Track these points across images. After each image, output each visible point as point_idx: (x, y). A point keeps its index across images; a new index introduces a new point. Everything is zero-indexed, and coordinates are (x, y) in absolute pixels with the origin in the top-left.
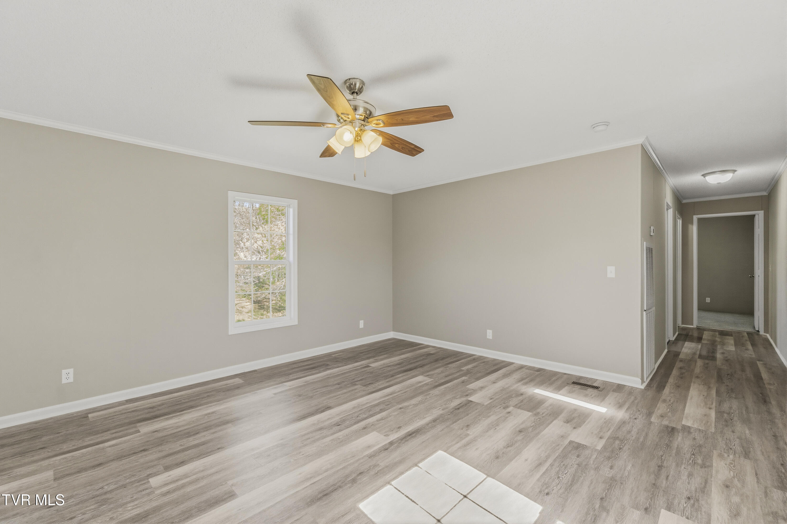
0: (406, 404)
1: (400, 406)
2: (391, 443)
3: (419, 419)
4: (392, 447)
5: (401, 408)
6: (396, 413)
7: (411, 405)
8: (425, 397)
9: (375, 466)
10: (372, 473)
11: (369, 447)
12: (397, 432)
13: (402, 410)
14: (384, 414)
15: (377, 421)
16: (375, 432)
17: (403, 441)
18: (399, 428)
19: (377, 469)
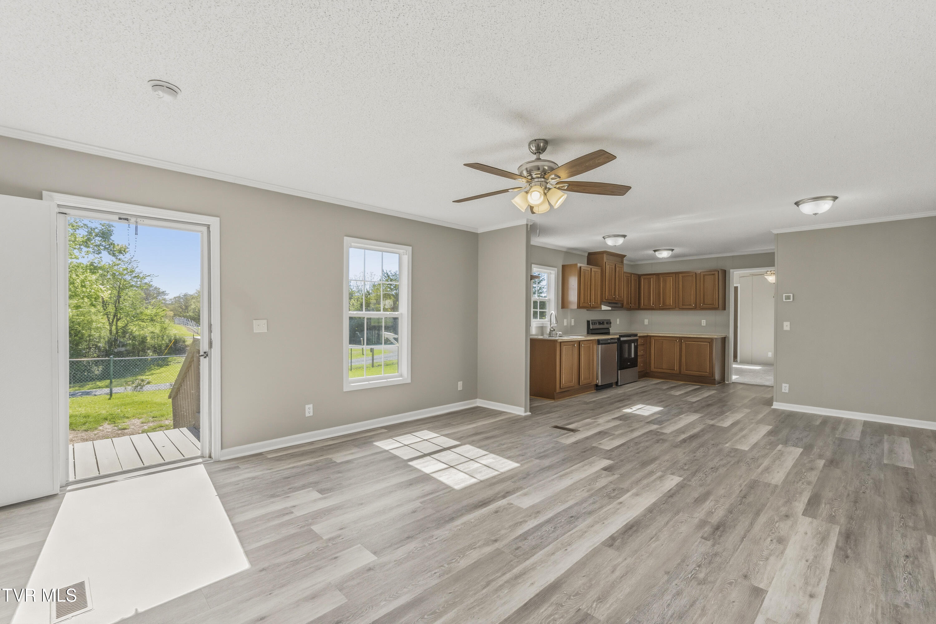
0: (488, 549)
1: (497, 545)
2: (504, 497)
3: (471, 522)
4: (502, 494)
5: (496, 541)
6: (503, 532)
7: (479, 547)
8: (452, 565)
9: (515, 482)
10: (516, 478)
11: (525, 494)
12: (500, 507)
13: (493, 538)
14: (521, 531)
15: (525, 521)
16: (525, 508)
17: (492, 498)
18: (496, 512)
19: (513, 480)
